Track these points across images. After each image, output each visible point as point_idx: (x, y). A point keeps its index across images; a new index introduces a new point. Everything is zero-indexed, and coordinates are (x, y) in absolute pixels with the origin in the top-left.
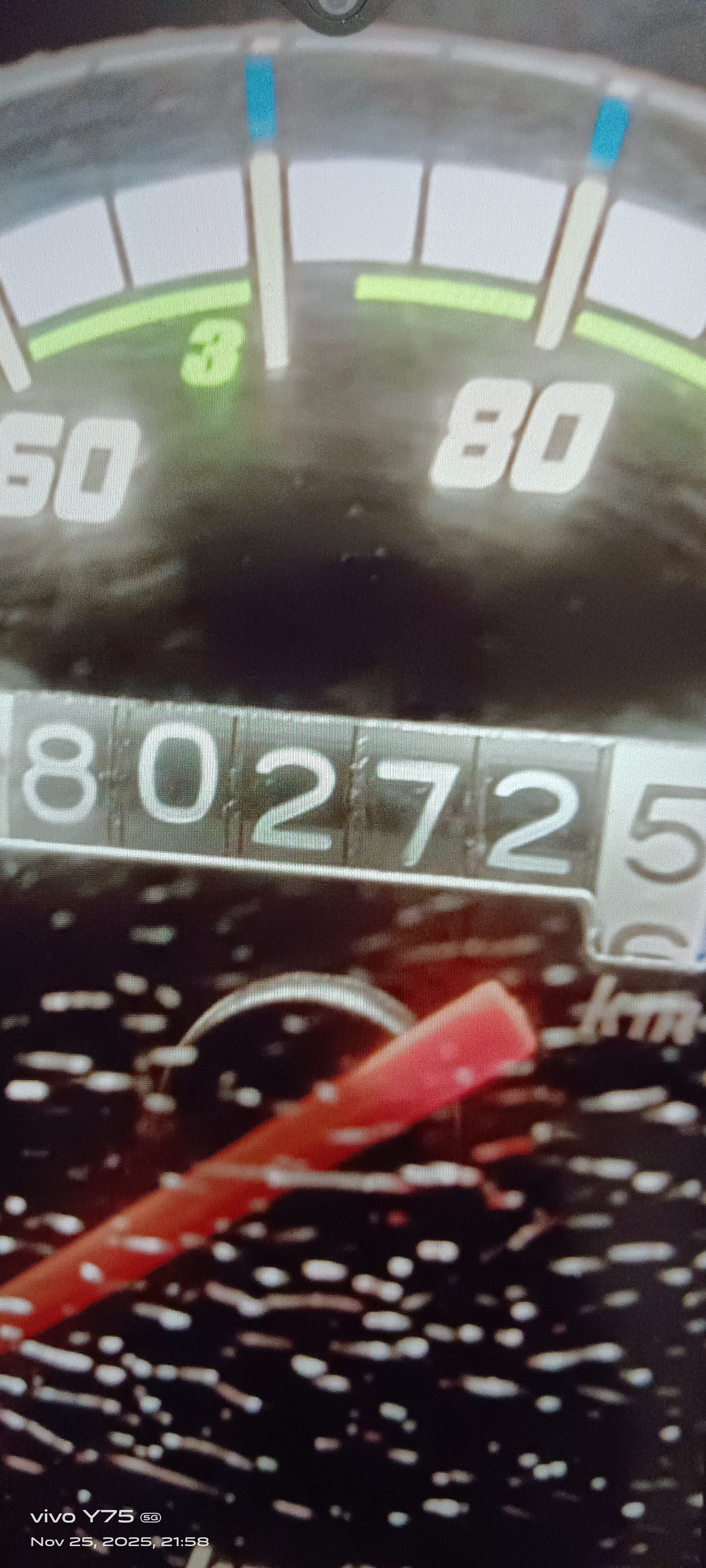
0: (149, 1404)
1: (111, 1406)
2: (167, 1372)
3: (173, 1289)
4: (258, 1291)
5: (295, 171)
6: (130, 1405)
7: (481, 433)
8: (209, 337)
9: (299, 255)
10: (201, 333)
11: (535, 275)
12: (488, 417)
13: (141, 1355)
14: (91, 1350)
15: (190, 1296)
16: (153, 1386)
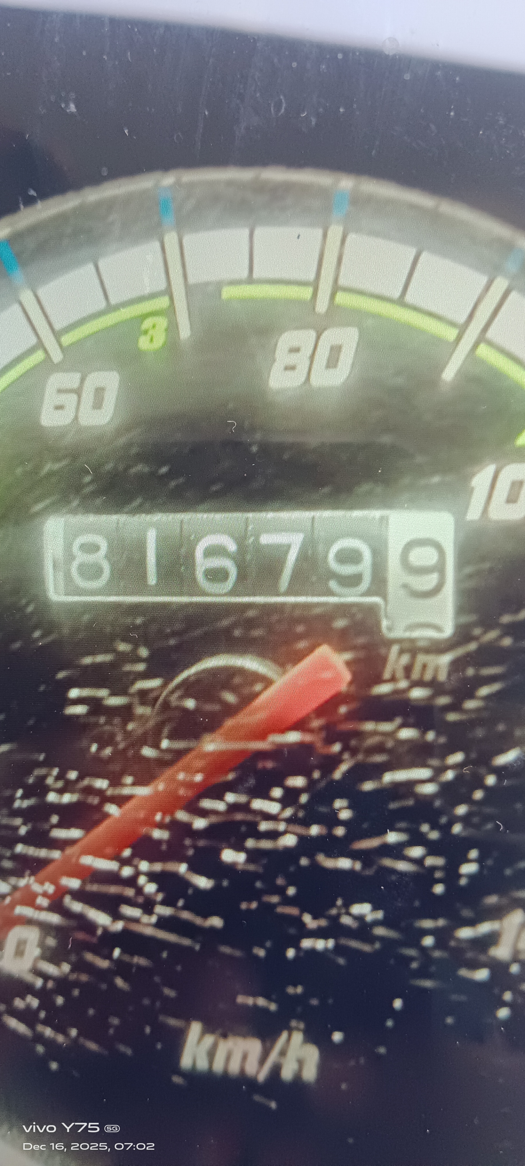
0: (151, 888)
1: (130, 892)
2: (158, 867)
3: (158, 817)
4: (204, 813)
5: (187, 239)
6: (139, 891)
7: (292, 359)
8: (151, 325)
9: (191, 280)
10: (147, 324)
11: (312, 277)
12: (295, 350)
13: (143, 858)
14: (116, 857)
15: (167, 819)
16: (152, 877)
